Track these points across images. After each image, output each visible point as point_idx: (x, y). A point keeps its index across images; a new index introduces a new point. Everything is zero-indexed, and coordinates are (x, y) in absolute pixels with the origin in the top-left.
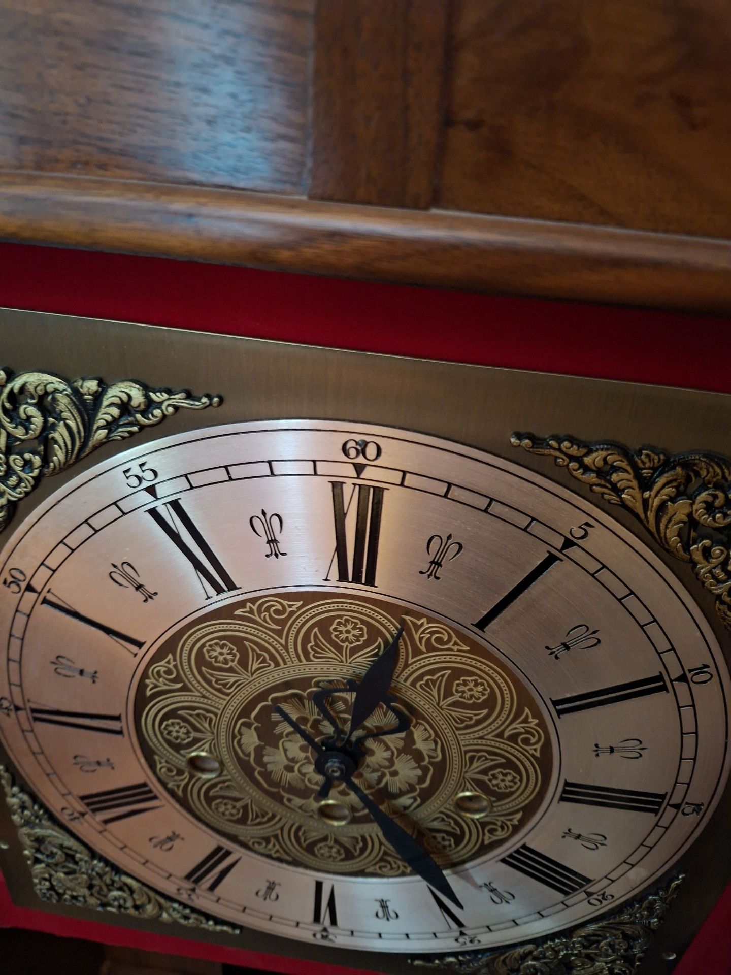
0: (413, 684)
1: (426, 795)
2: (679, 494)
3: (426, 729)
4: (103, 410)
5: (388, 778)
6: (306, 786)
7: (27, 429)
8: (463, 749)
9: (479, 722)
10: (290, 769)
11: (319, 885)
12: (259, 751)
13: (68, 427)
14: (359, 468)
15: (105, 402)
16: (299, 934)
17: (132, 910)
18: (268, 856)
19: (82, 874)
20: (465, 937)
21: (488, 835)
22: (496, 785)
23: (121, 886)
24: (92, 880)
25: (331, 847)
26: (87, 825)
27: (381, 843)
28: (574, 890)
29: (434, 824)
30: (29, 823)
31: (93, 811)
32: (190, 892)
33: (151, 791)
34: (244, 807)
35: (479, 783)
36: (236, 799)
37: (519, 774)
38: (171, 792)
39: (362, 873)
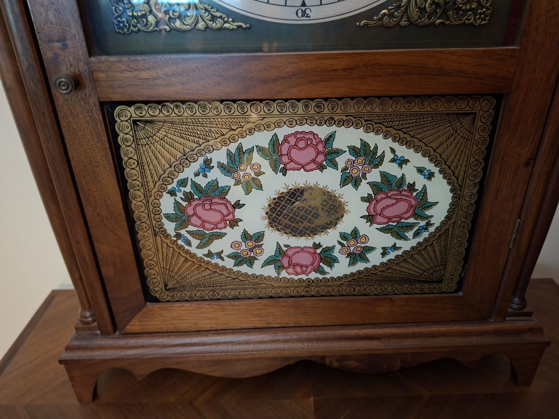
16: (288, 15)
17: (178, 22)
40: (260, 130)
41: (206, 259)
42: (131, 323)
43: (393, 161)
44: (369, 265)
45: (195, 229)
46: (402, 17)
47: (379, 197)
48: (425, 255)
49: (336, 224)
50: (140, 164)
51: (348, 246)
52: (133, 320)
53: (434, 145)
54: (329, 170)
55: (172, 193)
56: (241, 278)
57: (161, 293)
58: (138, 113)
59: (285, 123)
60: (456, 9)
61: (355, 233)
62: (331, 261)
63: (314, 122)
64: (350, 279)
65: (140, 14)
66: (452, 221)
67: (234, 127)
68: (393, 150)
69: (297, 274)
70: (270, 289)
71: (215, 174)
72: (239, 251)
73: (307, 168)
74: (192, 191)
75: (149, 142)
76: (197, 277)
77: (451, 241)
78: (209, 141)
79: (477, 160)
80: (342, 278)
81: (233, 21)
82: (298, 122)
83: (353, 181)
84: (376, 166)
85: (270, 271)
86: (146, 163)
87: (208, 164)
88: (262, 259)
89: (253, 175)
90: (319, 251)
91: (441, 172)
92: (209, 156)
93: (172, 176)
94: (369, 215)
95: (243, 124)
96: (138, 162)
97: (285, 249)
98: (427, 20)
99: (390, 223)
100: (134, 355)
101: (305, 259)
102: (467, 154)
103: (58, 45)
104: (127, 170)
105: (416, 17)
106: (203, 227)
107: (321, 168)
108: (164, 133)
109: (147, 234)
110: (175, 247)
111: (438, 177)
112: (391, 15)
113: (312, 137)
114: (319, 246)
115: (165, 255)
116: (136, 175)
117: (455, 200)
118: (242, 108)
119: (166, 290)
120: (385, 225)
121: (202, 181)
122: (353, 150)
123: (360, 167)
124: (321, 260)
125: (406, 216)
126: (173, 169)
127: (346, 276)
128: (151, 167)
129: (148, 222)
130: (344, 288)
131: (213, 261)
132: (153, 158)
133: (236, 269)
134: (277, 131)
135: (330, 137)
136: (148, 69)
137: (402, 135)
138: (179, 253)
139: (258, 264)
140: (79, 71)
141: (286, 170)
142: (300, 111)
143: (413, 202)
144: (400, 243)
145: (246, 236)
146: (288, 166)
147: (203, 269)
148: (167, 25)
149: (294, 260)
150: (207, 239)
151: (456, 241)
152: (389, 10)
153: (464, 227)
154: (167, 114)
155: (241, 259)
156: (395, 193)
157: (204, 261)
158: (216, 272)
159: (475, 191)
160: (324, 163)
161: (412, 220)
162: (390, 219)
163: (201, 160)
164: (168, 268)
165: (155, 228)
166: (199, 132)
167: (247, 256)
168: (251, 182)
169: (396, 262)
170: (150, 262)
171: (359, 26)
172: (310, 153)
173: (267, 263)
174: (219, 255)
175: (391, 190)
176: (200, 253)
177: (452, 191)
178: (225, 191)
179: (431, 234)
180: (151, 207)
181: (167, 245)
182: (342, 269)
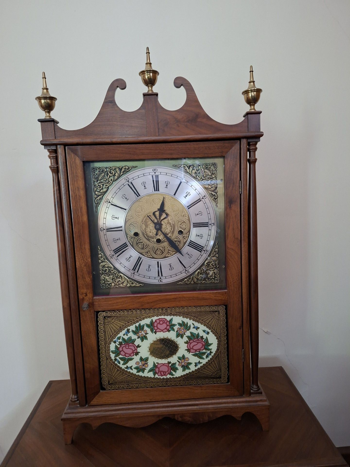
0: (167, 209)
1: (173, 232)
2: (193, 170)
3: (170, 217)
4: (122, 170)
5: (166, 230)
6: (153, 235)
7: (112, 174)
8: (177, 220)
9: (178, 214)
10: (150, 232)
11: (158, 262)
12: (145, 228)
13: (118, 173)
14: (155, 173)
15: (123, 169)
16: (156, 282)
17: (121, 285)
18: (148, 257)
19: (111, 275)
20: (187, 271)
21: (184, 240)
22: (183, 227)
23: (120, 277)
24: (113, 276)
25: (159, 251)
26: (114, 259)
27: (167, 247)
28: (202, 250)
29: (176, 240)
30: (102, 262)
31: (115, 254)
32: (133, 274)
33: (127, 244)
34: (143, 244)
35: (181, 227)
36: (142, 243)
37: (186, 223)
38: (130, 244)
39: (165, 257)
40: (147, 318)
41: (126, 370)
42: (93, 400)
43: (194, 328)
44: (191, 371)
45: (122, 356)
46: (191, 281)
47: (191, 342)
48: (212, 366)
49: (176, 353)
50: (105, 332)
51: (182, 363)
52: (94, 399)
53: (207, 322)
54: (172, 332)
55: (115, 342)
56: (139, 378)
57: (106, 386)
58: (106, 314)
59: (155, 315)
60: (208, 278)
61: (183, 356)
62: (175, 369)
63: (165, 315)
64: (184, 377)
65: (109, 283)
66: (220, 351)
67: (138, 317)
68: (193, 324)
69: (162, 376)
70: (151, 383)
71: (131, 334)
72: (139, 366)
73: (164, 331)
74: (122, 341)
75: (109, 324)
76: (122, 378)
77: (221, 359)
78: (129, 323)
79: (223, 327)
80: (180, 377)
81: (139, 284)
82: (160, 315)
83: (181, 336)
84: (188, 330)
85: (151, 375)
86: (106, 331)
87: (128, 331)
88: (148, 369)
89: (144, 335)
90: (170, 365)
91: (211, 331)
92: (129, 328)
93: (115, 335)
94: (188, 349)
95: (141, 316)
96: (104, 331)
97: (157, 364)
98: (200, 282)
99: (196, 352)
100: (94, 415)
101: (165, 369)
102: (219, 325)
103: (85, 295)
104: (100, 334)
105: (196, 281)
106: (125, 356)
107: (169, 331)
108: (114, 320)
109: (104, 359)
110: (114, 364)
111: (211, 333)
112: (188, 281)
113: (165, 320)
114: (170, 363)
115: (110, 368)
116: (102, 336)
117: (219, 342)
118: (141, 311)
119: (109, 384)
120: (194, 353)
121: (126, 337)
122: (179, 324)
123: (183, 330)
124: (172, 369)
125: (202, 349)
126: (116, 333)
127: (182, 376)
128: (108, 333)
129: (105, 354)
130: (182, 382)
131: (128, 371)
132: (109, 329)
133: (137, 374)
134: (153, 318)
135: (171, 320)
136: (111, 301)
137: (196, 319)
138: (115, 367)
139: (146, 371)
140: (90, 302)
141: (156, 332)
142: (160, 311)
143: (204, 344)
144: (201, 361)
145: (141, 359)
146: (157, 331)
147: (124, 374)
148: (118, 286)
149: (161, 370)
150: (126, 361)
151: (223, 359)
153: (224, 353)
154: (115, 314)
155: (139, 369)
156: (197, 340)
157: (125, 371)
158: (129, 375)
159: (225, 339)
160: (170, 329)
161: (204, 351)
162: (196, 350)
163: (126, 329)
164: (110, 374)
165: (107, 356)
166: (126, 320)
167: (142, 368)
168: (143, 337)
169: (201, 369)
170: (104, 371)
171: (178, 284)
172: (164, 326)
173: (150, 371)
174: (131, 368)
175: (195, 339)
176: (123, 367)
177: (217, 339)
178: (134, 341)
179: (212, 356)
180: (107, 348)
181: (111, 364)
182: (180, 373)
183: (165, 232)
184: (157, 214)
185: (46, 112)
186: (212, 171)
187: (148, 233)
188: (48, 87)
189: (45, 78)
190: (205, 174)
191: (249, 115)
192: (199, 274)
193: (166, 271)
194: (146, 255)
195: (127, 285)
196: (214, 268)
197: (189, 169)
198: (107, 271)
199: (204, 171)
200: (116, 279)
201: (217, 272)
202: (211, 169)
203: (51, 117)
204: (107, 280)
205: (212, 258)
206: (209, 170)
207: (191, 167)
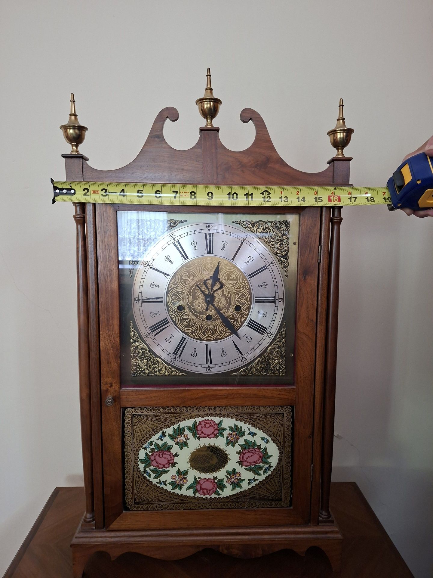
0: (222, 277)
1: (228, 308)
2: (258, 228)
3: (226, 288)
5: (220, 304)
6: (203, 311)
7: (154, 229)
8: (234, 292)
9: (236, 284)
10: (199, 306)
11: (207, 345)
12: (193, 301)
13: (161, 228)
16: (202, 370)
17: (158, 372)
18: (194, 338)
19: (146, 359)
20: (243, 359)
21: (243, 318)
22: (242, 301)
23: (156, 362)
24: (148, 361)
25: (209, 331)
26: (150, 338)
27: (220, 327)
28: (264, 333)
29: (231, 317)
30: (135, 341)
31: (152, 332)
32: (174, 359)
33: (168, 320)
34: (189, 321)
35: (238, 301)
36: (187, 319)
37: (246, 297)
38: (172, 320)
39: (216, 339)
40: (188, 419)
41: (158, 485)
42: (113, 524)
43: (249, 434)
44: (242, 490)
45: (154, 468)
46: (249, 372)
47: (245, 452)
48: (271, 484)
49: (224, 466)
50: (132, 434)
51: (231, 479)
52: (115, 522)
53: (267, 427)
54: (220, 438)
55: (145, 449)
56: (175, 497)
57: (131, 505)
58: (135, 411)
59: (200, 416)
60: (270, 369)
61: (234, 470)
62: (222, 487)
63: (213, 415)
64: (233, 498)
65: (142, 369)
66: (281, 465)
67: (177, 418)
68: (249, 429)
69: (205, 495)
70: (190, 504)
71: (167, 439)
72: (175, 481)
73: (210, 436)
74: (155, 448)
75: (138, 424)
76: (152, 495)
77: (282, 476)
78: (165, 424)
79: (288, 434)
80: (228, 497)
81: (180, 373)
82: (206, 415)
83: (232, 443)
84: (242, 436)
85: (190, 493)
86: (135, 434)
87: (163, 434)
88: (187, 485)
89: (185, 440)
90: (216, 481)
91: (272, 440)
92: (164, 430)
93: (147, 440)
94: (240, 461)
95: (181, 416)
96: (132, 433)
97: (198, 480)
98: (259, 373)
99: (251, 466)
100: (113, 542)
101: (209, 486)
102: (283, 431)
103: (109, 385)
104: (126, 437)
105: (255, 372)
106: (158, 467)
107: (217, 437)
108: (146, 420)
109: (129, 470)
110: (142, 478)
111: (271, 442)
112: (244, 371)
113: (212, 422)
114: (216, 478)
115: (137, 482)
116: (129, 440)
117: (281, 454)
118: (181, 409)
119: (134, 503)
120: (249, 467)
121: (160, 443)
122: (231, 428)
123: (235, 437)
124: (218, 486)
125: (258, 462)
126: (147, 437)
127: (230, 496)
128: (137, 436)
129: (131, 464)
130: (230, 503)
131: (161, 486)
132: (139, 431)
133: (172, 491)
134: (196, 419)
135: (220, 422)
136: (144, 394)
137: (252, 422)
138: (144, 481)
139: (184, 488)
140: (115, 395)
141: (200, 438)
142: (207, 411)
143: (261, 455)
144: (257, 477)
145: (179, 472)
146: (201, 436)
147: (155, 491)
148: (153, 374)
149: (203, 487)
150: (159, 474)
151: (285, 477)
152: (243, 369)
153: (288, 468)
154: (148, 412)
155: (175, 485)
156: (252, 450)
157: (156, 486)
158: (162, 493)
159: (290, 450)
160: (218, 434)
161: (261, 464)
162: (251, 464)
163: (161, 432)
164: (137, 490)
165: (134, 467)
166: (161, 420)
167: (179, 483)
168: (183, 444)
169: (256, 488)
170: (129, 486)
171: (231, 375)
172: (211, 430)
173: (189, 488)
174: (164, 483)
175: (250, 448)
176: (155, 481)
177: (279, 449)
178: (171, 447)
179: (272, 472)
180: (134, 456)
181: (139, 477)
182: (228, 492)
183: (218, 307)
184: (210, 282)
185: (72, 145)
186: (283, 231)
187: (196, 307)
188: (77, 114)
189: (74, 101)
190: (274, 234)
191: (335, 162)
192: (260, 363)
193: (216, 357)
194: (191, 335)
195: (165, 373)
196: (280, 356)
197: (253, 227)
198: (141, 354)
199: (273, 230)
200: (151, 365)
201: (282, 362)
202: (282, 229)
203: (79, 152)
204: (139, 365)
205: (278, 343)
206: (279, 230)
207: (255, 225)
